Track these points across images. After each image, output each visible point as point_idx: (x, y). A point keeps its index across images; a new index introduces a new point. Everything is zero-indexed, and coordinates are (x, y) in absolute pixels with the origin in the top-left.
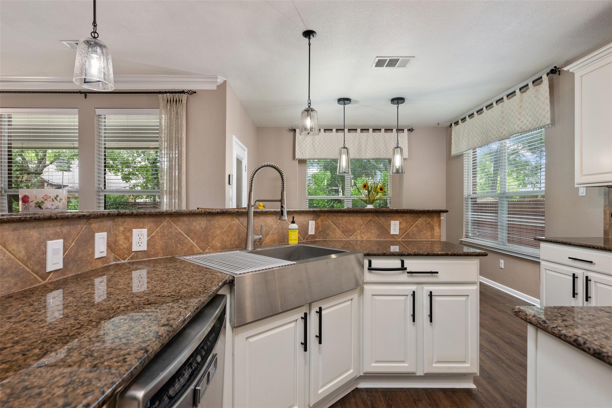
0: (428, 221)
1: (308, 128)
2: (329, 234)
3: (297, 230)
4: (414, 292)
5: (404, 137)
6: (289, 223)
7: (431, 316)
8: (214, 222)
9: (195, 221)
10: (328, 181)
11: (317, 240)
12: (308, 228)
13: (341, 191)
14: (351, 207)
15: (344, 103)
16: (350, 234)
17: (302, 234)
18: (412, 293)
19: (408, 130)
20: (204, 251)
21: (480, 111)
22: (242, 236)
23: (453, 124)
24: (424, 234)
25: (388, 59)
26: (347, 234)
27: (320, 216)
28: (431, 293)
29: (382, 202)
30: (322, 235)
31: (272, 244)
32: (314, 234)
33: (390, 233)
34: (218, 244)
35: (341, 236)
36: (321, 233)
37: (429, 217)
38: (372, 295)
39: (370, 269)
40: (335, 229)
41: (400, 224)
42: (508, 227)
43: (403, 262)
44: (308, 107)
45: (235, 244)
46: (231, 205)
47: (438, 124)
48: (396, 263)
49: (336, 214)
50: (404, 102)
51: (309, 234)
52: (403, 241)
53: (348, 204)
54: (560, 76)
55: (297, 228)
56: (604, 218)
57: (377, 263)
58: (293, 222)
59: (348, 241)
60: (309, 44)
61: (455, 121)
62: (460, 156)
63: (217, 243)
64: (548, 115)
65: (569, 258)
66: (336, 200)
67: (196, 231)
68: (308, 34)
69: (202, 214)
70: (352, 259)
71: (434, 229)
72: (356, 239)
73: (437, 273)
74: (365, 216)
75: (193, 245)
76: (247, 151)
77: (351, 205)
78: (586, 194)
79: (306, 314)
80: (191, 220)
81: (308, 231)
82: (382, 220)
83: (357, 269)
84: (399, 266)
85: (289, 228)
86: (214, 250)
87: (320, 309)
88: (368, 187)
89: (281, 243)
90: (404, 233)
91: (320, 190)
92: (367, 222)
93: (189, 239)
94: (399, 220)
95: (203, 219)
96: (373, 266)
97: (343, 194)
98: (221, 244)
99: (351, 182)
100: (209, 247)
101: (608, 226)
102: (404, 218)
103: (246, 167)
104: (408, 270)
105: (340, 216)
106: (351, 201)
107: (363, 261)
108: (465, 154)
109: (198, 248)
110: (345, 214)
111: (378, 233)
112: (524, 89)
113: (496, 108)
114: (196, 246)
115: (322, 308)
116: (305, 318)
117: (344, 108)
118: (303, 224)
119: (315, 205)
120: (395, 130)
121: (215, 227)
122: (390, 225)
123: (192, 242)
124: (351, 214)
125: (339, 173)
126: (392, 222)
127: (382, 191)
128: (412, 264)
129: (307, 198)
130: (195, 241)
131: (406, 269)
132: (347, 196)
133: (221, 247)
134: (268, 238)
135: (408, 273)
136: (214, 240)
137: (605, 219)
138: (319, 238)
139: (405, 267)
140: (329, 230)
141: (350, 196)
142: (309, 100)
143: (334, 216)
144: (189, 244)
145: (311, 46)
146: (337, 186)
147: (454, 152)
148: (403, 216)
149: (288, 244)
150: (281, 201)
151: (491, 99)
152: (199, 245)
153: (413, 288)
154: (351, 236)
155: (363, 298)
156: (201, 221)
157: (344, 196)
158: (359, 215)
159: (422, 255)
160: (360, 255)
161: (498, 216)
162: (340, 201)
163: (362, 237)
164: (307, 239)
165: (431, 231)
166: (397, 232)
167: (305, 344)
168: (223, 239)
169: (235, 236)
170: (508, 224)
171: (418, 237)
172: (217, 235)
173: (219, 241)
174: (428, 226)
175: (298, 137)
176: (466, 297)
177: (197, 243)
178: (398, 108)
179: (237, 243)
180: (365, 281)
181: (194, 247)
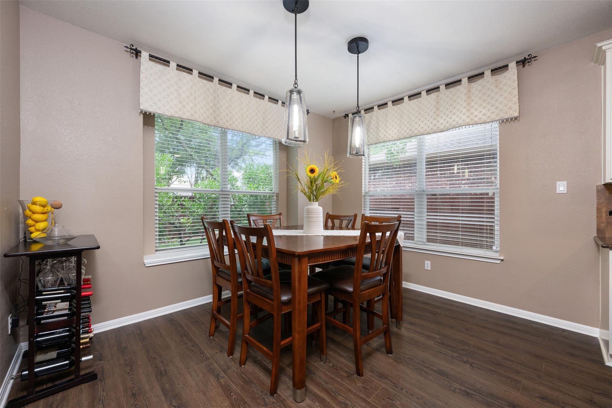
21: (398, 101)
42: (428, 225)
54: (524, 68)
56: (597, 216)
64: (517, 107)
78: (567, 192)
101: (604, 225)
137: (599, 217)
161: (414, 214)
170: (428, 222)
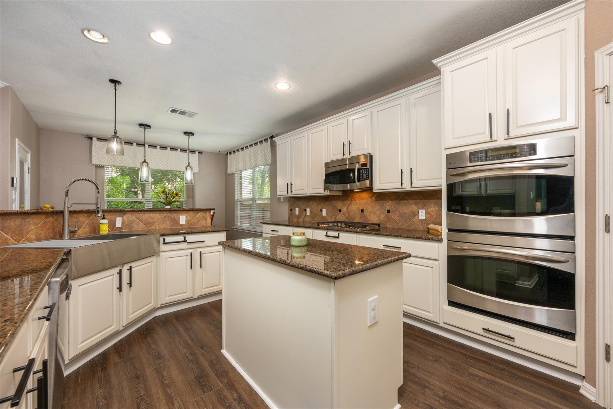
0: (204, 215)
1: (114, 150)
2: (134, 226)
3: (108, 224)
4: (191, 253)
5: (195, 158)
6: (99, 220)
7: (201, 265)
8: (29, 220)
9: (9, 219)
10: (127, 184)
11: (123, 231)
12: (115, 223)
13: (141, 193)
14: (151, 208)
15: (145, 128)
16: (151, 225)
17: (111, 227)
18: (190, 254)
19: (198, 152)
20: (18, 243)
22: (56, 230)
23: (228, 153)
24: (201, 223)
25: (180, 110)
26: (148, 225)
27: (127, 214)
28: (201, 252)
29: (179, 204)
30: (128, 227)
31: (84, 235)
32: (121, 226)
33: (179, 223)
34: (33, 237)
35: (144, 227)
36: (127, 225)
37: (204, 213)
38: (166, 258)
39: (164, 243)
40: (139, 222)
41: (186, 217)
43: (185, 238)
44: (114, 135)
45: (49, 236)
46: (16, 207)
47: (220, 151)
48: (181, 238)
49: (139, 212)
50: (194, 136)
51: (117, 227)
52: (188, 228)
53: (148, 205)
55: (108, 222)
57: (168, 239)
58: (104, 218)
59: (149, 230)
60: (115, 89)
61: (230, 151)
62: (232, 175)
63: (31, 236)
65: (271, 230)
66: (136, 202)
67: (10, 228)
68: (114, 82)
69: (18, 214)
70: (152, 238)
71: (207, 220)
72: (155, 228)
73: (204, 241)
74: (162, 213)
75: (8, 238)
76: (30, 152)
77: (152, 206)
79: (120, 270)
80: (5, 219)
81: (116, 225)
82: (174, 215)
83: (155, 244)
84: (183, 240)
85: (100, 223)
86: (29, 242)
87: (131, 267)
88: (166, 193)
89: (92, 234)
90: (189, 223)
91: (119, 193)
92: (163, 217)
93: (3, 233)
94: (185, 215)
95: (18, 218)
96: (166, 241)
97: (143, 197)
98: (36, 236)
99: (151, 187)
100: (23, 239)
102: (189, 214)
103: (30, 169)
104: (188, 242)
105: (143, 214)
106: (152, 202)
107: (160, 239)
108: (236, 173)
109: (13, 240)
110: (147, 212)
111: (171, 223)
112: (256, 144)
113: (250, 149)
114: (11, 239)
115: (132, 267)
116: (120, 273)
117: (145, 132)
118: (112, 220)
119: (113, 206)
120: (188, 151)
121: (29, 223)
122: (180, 218)
123: (6, 235)
124: (151, 212)
125: (140, 181)
126: (181, 216)
127: (177, 196)
128: (189, 238)
129: (105, 200)
130: (10, 235)
131: (187, 241)
132: (147, 199)
133: (36, 239)
134: (80, 231)
135: (188, 243)
136: (28, 233)
138: (125, 230)
139: (186, 240)
140: (134, 223)
141: (150, 199)
142: (115, 130)
143: (137, 214)
144: (4, 237)
145: (117, 91)
146: (136, 188)
147: (229, 171)
148: (188, 213)
149: (100, 234)
150: (97, 204)
151: (247, 143)
152: (13, 238)
153: (191, 251)
154: (151, 227)
155: (160, 259)
156: (16, 219)
157: (143, 199)
158: (158, 212)
159: (196, 233)
160: (158, 236)
162: (140, 203)
163: (159, 227)
164: (115, 231)
165: (205, 221)
166: (184, 223)
167: (120, 289)
168: (38, 233)
169: (50, 230)
171: (197, 224)
172: (32, 230)
173: (34, 234)
174: (203, 218)
175: (95, 145)
176: (219, 252)
177: (11, 237)
178: (189, 139)
179: (51, 235)
180: (161, 251)
181: (8, 240)
